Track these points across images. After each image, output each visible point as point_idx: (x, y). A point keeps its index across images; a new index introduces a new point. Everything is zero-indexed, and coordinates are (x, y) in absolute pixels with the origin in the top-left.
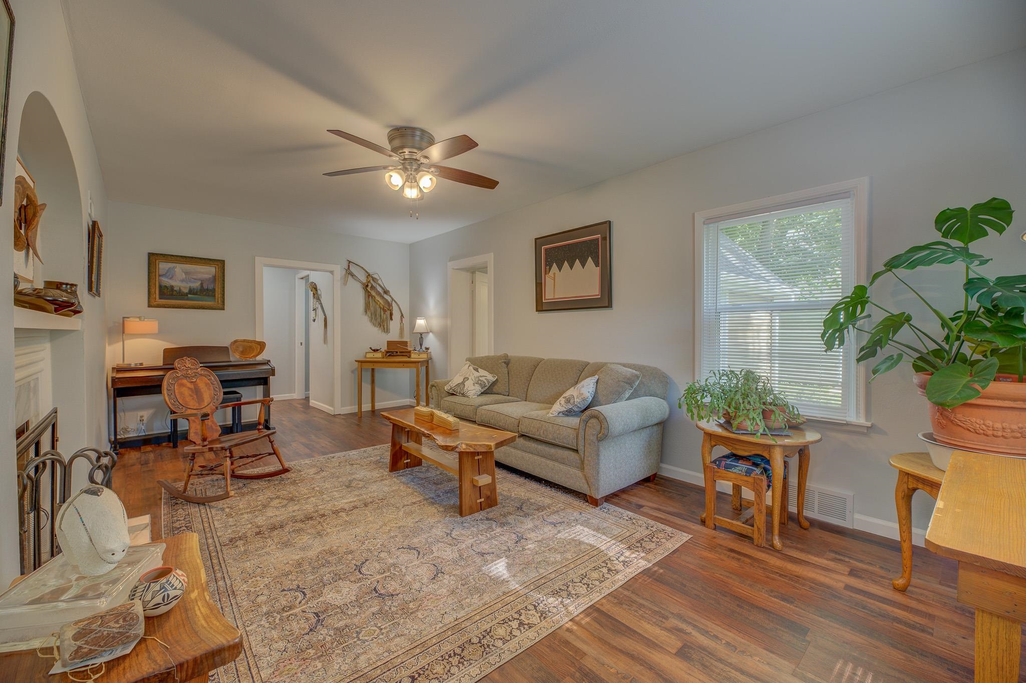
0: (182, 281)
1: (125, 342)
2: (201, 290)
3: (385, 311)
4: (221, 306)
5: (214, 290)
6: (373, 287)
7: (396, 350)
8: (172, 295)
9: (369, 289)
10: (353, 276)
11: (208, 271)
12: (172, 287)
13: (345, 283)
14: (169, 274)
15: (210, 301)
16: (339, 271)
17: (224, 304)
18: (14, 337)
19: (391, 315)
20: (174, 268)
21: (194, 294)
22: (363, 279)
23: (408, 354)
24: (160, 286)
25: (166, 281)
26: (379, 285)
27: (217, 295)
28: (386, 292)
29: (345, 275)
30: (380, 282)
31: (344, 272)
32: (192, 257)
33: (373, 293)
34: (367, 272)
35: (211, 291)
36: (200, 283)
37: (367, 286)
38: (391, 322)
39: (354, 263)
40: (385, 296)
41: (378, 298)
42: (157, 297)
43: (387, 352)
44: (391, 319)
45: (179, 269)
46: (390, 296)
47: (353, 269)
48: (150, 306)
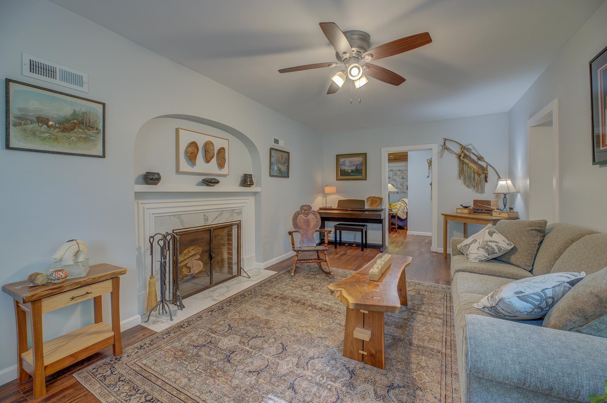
0: (349, 166)
1: (327, 198)
2: (356, 170)
3: (479, 175)
4: (365, 178)
5: (362, 170)
6: (466, 156)
7: (481, 208)
8: (345, 174)
9: (461, 158)
10: (447, 149)
11: (359, 160)
12: (345, 170)
13: (441, 155)
14: (344, 164)
15: (360, 176)
16: (436, 147)
17: (366, 177)
18: (134, 195)
19: (486, 178)
20: (345, 160)
21: (353, 173)
22: (458, 150)
23: (489, 211)
24: (340, 170)
25: (343, 168)
26: (473, 154)
27: (363, 173)
28: (480, 158)
29: (442, 150)
30: (473, 151)
31: (441, 147)
32: (352, 154)
33: (466, 161)
34: (460, 144)
35: (360, 170)
36: (355, 167)
37: (460, 156)
38: (486, 184)
39: (449, 140)
40: (480, 162)
41: (471, 165)
42: (339, 175)
43: (474, 209)
44: (486, 181)
45: (347, 160)
46: (485, 161)
47: (448, 144)
48: (337, 180)
